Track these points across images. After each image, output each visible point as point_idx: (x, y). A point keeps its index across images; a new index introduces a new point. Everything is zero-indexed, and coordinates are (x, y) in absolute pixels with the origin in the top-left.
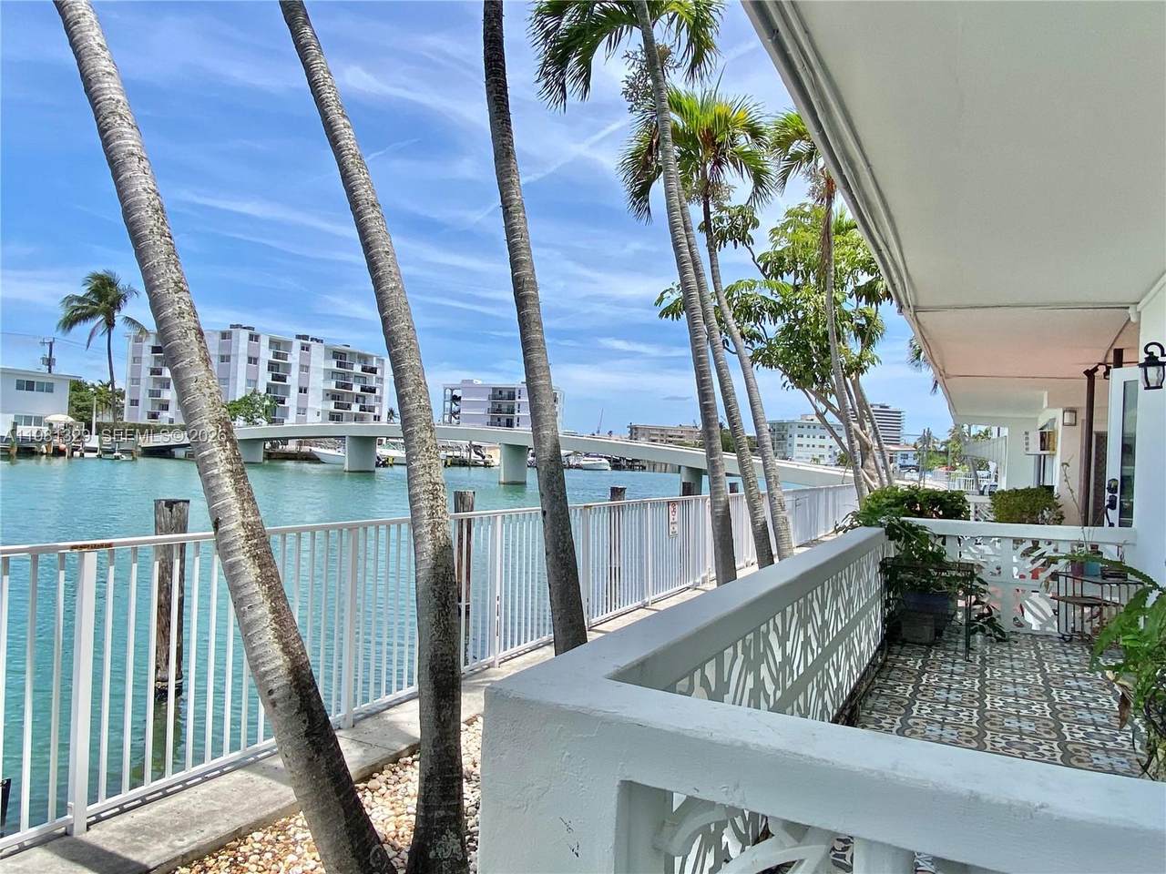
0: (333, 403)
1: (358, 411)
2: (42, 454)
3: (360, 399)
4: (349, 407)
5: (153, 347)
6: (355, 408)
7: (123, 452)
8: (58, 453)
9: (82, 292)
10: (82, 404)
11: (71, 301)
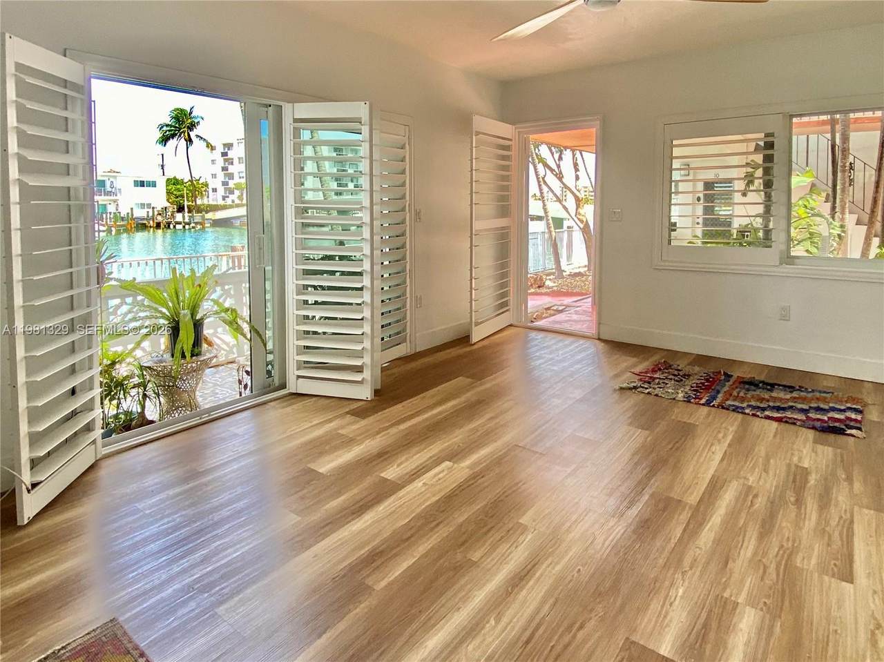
0: (336, 183)
1: (353, 188)
2: (151, 227)
3: (355, 180)
4: (347, 185)
5: (222, 153)
6: (351, 186)
7: (196, 223)
8: (158, 226)
9: (168, 120)
10: (178, 193)
11: (162, 127)
